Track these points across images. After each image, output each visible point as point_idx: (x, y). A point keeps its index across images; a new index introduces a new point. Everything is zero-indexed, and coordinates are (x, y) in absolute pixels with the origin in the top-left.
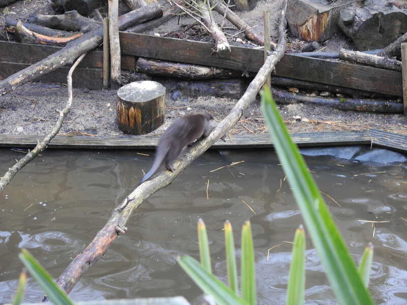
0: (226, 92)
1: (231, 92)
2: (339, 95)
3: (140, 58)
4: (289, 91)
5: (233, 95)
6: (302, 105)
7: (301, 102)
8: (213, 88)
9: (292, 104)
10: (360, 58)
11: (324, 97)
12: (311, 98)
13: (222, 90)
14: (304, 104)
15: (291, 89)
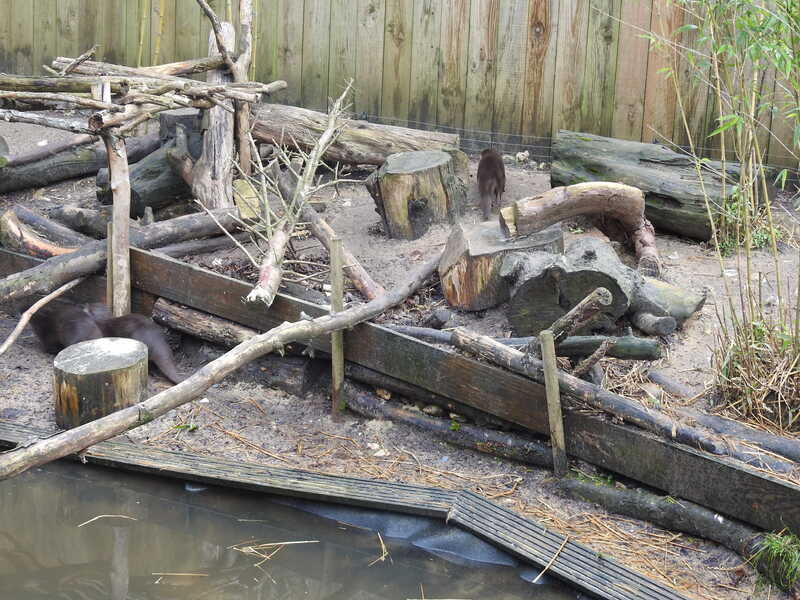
0: (279, 380)
1: (289, 382)
2: (452, 416)
3: (160, 299)
4: (375, 395)
5: (292, 387)
6: (390, 424)
7: (390, 418)
8: (263, 369)
9: (377, 419)
10: (484, 349)
11: (429, 414)
12: (407, 412)
13: (273, 375)
14: (394, 423)
15: (379, 392)
